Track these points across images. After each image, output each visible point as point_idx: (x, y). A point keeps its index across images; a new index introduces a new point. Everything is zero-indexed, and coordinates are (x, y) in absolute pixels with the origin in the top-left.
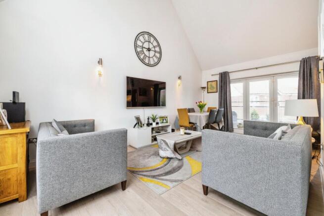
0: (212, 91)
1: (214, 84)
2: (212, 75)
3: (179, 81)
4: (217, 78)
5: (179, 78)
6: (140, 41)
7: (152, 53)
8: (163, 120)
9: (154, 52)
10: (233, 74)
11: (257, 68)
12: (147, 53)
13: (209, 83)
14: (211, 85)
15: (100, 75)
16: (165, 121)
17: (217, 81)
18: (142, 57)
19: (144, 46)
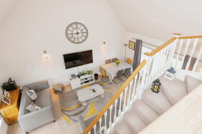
0: (131, 48)
1: (133, 44)
2: (132, 38)
3: (104, 45)
4: (135, 41)
5: (104, 43)
6: (70, 30)
7: (80, 35)
8: (89, 73)
9: (82, 34)
12: (76, 36)
13: (130, 42)
14: (131, 44)
15: (47, 58)
16: (90, 73)
17: (135, 43)
18: (72, 40)
19: (73, 33)
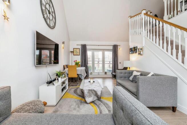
0: (76, 54)
2: (77, 45)
4: (80, 47)
5: (63, 43)
9: (52, 17)
10: (89, 46)
11: (99, 45)
13: (75, 49)
14: (76, 51)
16: (64, 75)
17: (79, 49)
18: (45, 16)
